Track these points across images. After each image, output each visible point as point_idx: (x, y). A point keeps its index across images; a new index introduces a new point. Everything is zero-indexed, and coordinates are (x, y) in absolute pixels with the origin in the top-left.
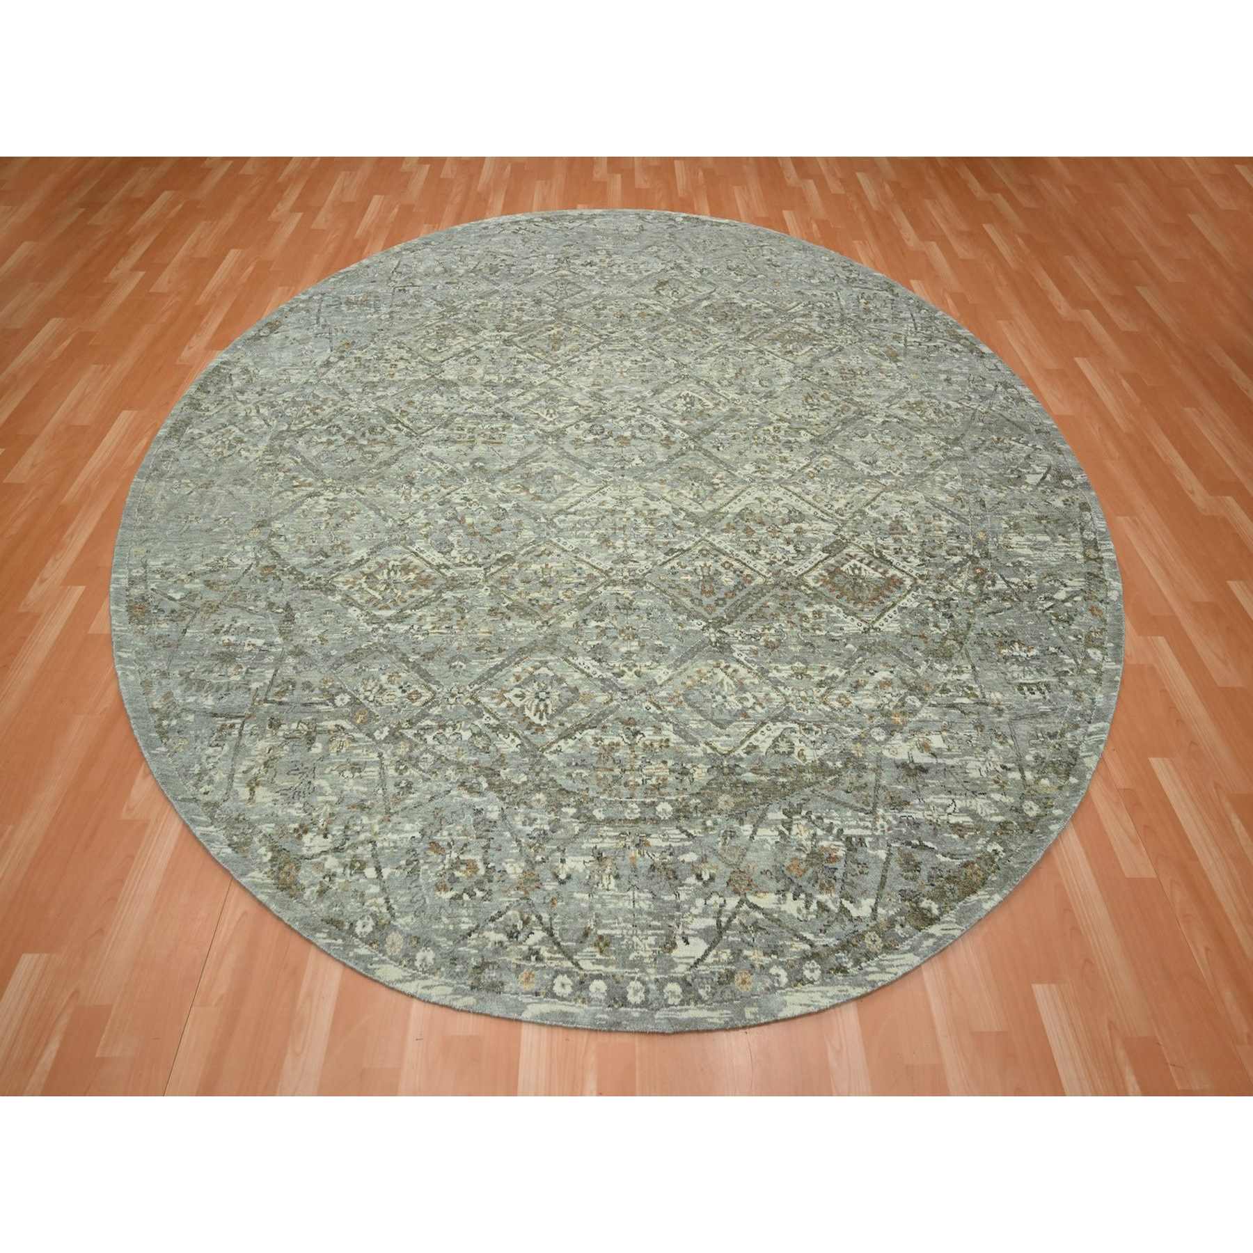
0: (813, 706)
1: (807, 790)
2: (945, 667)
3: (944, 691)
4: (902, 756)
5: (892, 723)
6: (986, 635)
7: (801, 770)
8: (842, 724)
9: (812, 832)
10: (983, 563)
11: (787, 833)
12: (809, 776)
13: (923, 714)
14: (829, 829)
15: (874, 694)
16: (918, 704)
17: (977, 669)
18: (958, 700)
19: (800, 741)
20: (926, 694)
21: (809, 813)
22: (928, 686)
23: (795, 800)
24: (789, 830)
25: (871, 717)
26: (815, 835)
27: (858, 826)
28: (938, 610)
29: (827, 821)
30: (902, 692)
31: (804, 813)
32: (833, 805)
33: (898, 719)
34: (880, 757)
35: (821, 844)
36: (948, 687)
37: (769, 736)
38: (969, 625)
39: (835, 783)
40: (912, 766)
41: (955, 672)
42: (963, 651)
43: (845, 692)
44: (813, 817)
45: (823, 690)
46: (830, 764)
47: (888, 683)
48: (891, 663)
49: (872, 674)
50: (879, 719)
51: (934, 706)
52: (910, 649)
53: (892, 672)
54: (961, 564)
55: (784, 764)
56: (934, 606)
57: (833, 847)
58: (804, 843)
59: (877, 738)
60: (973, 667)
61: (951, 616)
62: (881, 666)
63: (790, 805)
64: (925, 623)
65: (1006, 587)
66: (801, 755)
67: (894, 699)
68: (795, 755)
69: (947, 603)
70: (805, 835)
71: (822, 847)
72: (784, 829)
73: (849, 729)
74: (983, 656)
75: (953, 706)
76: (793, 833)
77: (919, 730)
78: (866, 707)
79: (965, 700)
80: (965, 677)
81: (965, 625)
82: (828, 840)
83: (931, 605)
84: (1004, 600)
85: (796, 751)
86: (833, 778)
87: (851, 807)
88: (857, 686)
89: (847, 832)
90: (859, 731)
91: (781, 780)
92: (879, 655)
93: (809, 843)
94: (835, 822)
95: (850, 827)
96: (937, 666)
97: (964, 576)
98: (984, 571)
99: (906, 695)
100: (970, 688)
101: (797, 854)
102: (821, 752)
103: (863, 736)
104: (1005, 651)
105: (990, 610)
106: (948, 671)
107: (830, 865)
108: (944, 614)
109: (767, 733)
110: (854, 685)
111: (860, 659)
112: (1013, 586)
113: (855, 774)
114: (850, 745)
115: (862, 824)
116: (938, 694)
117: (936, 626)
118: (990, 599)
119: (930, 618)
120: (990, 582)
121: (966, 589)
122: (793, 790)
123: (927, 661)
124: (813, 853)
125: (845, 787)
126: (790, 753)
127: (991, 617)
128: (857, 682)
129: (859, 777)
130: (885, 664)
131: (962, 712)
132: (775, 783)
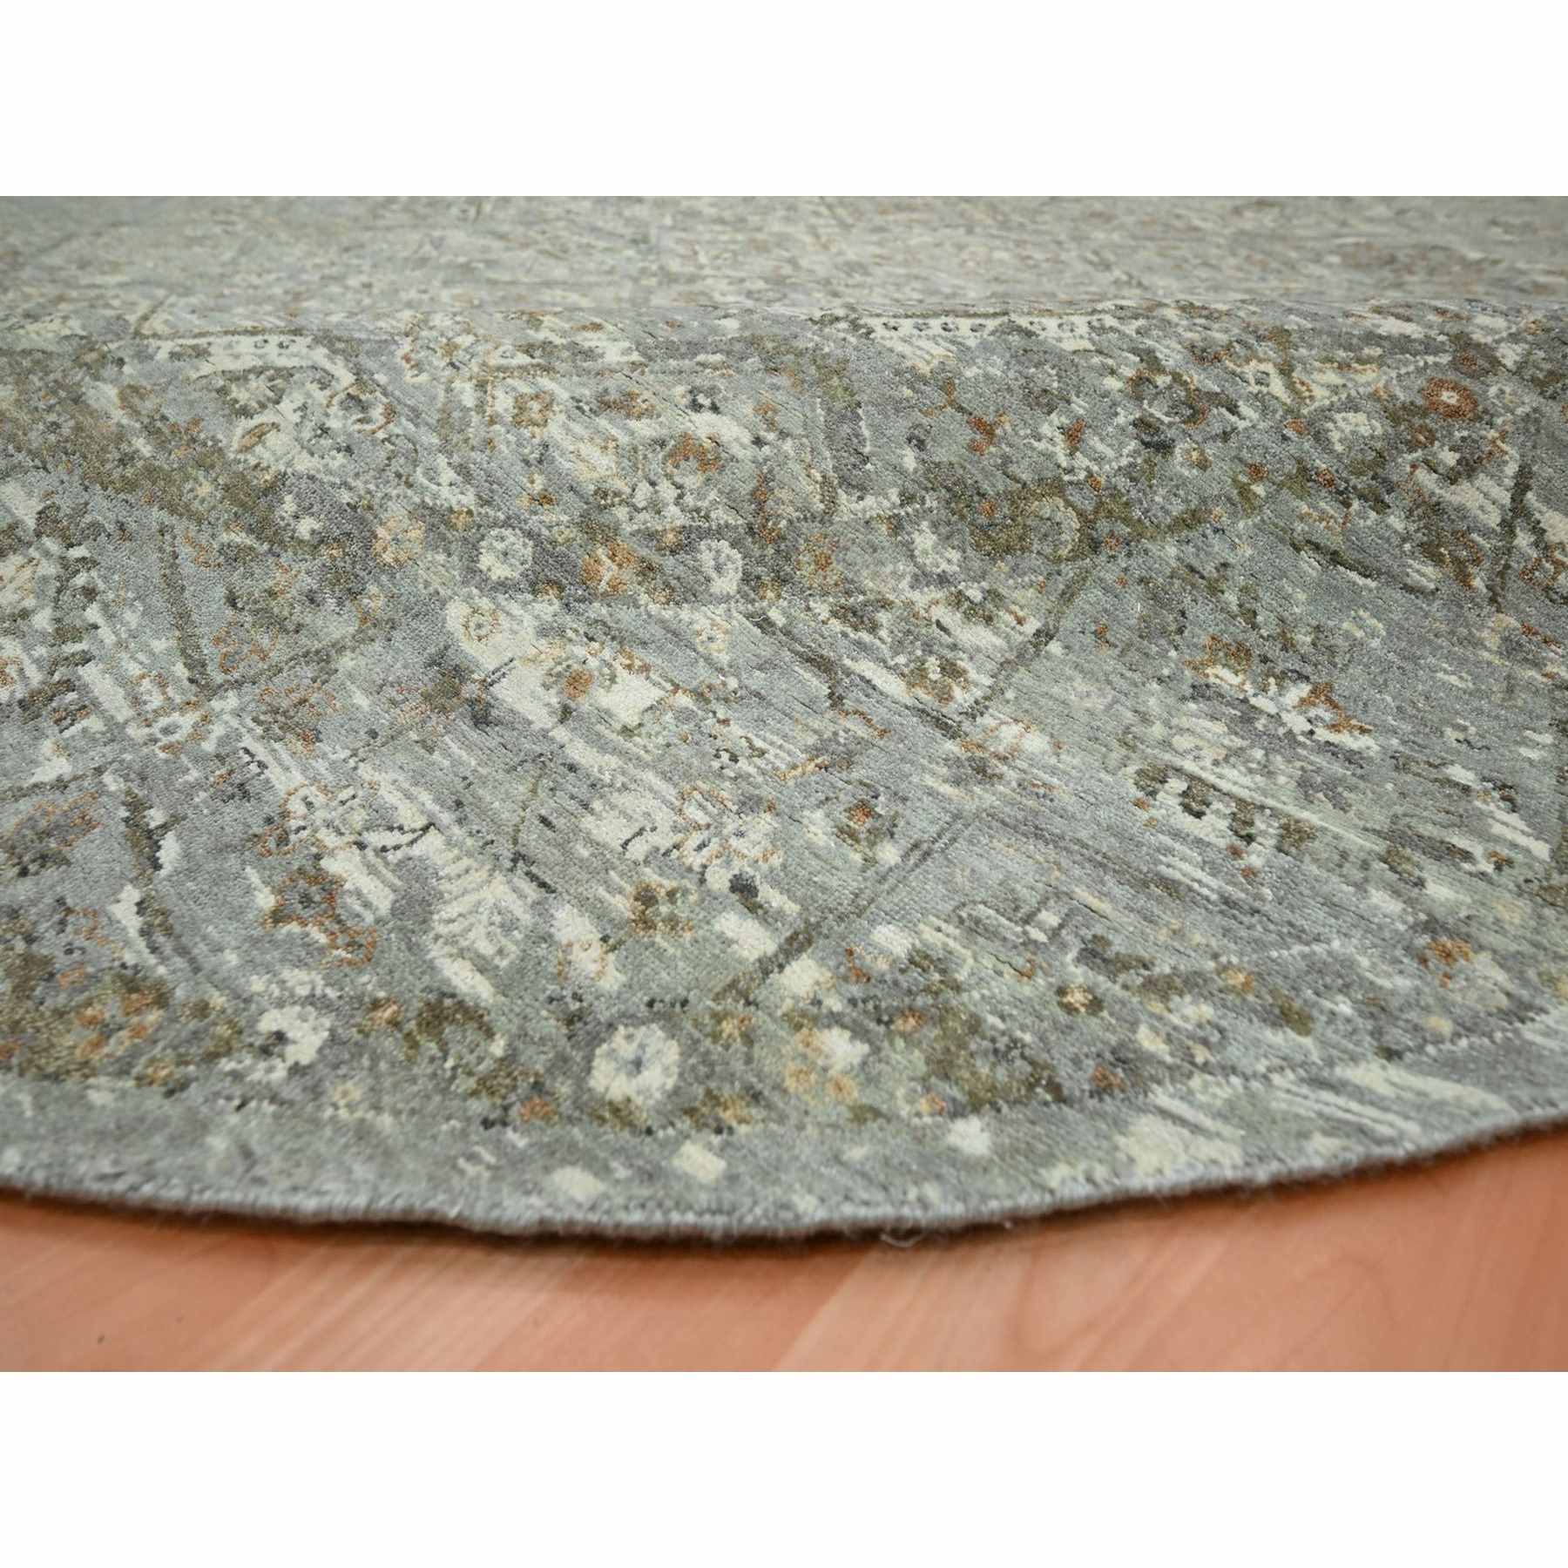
0: (449, 372)
1: (157, 515)
2: (949, 561)
3: (856, 616)
4: (483, 656)
5: (582, 560)
6: (1214, 590)
7: (209, 458)
8: (446, 448)
9: (29, 603)
10: (1495, 389)
12: (205, 489)
13: (697, 619)
14: (64, 633)
15: (631, 456)
16: (727, 583)
17: (1055, 647)
18: (866, 668)
19: (304, 408)
20: (782, 580)
22: (823, 564)
23: (103, 510)
25: (544, 499)
26: (25, 614)
28: (1139, 398)
30: (721, 515)
33: (608, 571)
34: (429, 608)
36: (883, 617)
38: (1192, 520)
39: (234, 557)
40: (470, 690)
41: (958, 600)
42: (1069, 571)
43: (563, 395)
44: (80, 580)
45: (522, 359)
46: (289, 505)
47: (710, 458)
48: (791, 420)
49: (696, 407)
50: (558, 521)
51: (765, 624)
52: (899, 426)
53: (758, 442)
54: (1402, 345)
56: (1139, 382)
59: (486, 561)
60: (1044, 635)
61: (1165, 448)
62: (748, 409)
64: (1044, 401)
65: (1493, 519)
66: (259, 434)
67: (673, 510)
68: (244, 424)
69: (1194, 408)
73: (448, 475)
74: (1120, 634)
75: (822, 665)
77: (620, 639)
78: (564, 465)
79: (893, 686)
80: (976, 636)
81: (1177, 508)
83: (1129, 372)
84: (1430, 551)
85: (266, 417)
86: (249, 541)
88: (621, 405)
89: (89, 673)
90: (469, 499)
91: (143, 446)
92: (783, 380)
94: (106, 634)
95: (113, 669)
96: (925, 540)
97: (1370, 378)
98: (1474, 411)
99: (719, 533)
100: (951, 670)
102: (304, 463)
103: (461, 522)
104: (1225, 677)
105: (1335, 542)
106: (943, 580)
108: (1143, 424)
110: (613, 396)
111: (719, 357)
112: (1523, 540)
113: (310, 582)
114: (396, 513)
116: (822, 609)
117: (1074, 436)
118: (1381, 506)
119: (1080, 406)
120: (1450, 458)
121: (1326, 413)
122: (130, 485)
123: (907, 499)
125: (243, 586)
126: (245, 412)
127: (1309, 564)
128: (631, 396)
129: (312, 599)
130: (766, 413)
131: (836, 700)
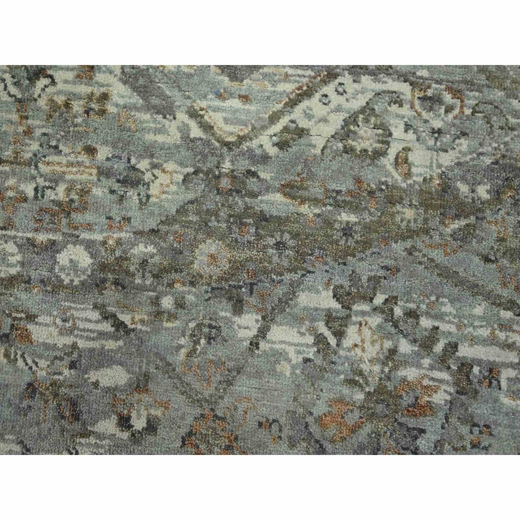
11: (332, 341)
21: (392, 300)
24: (339, 334)
27: (492, 341)
29: (426, 323)
31: (379, 299)
32: (447, 289)
35: (402, 373)
37: (338, 109)
55: (358, 181)
57: (426, 382)
58: (365, 367)
63: (354, 277)
70: (372, 351)
71: (404, 380)
72: (327, 333)
76: (347, 343)
82: (419, 366)
87: (488, 296)
93: (377, 368)
101: (346, 391)
107: (412, 422)
109: (335, 100)
115: (502, 335)
124: (380, 390)
132: (329, 223)
